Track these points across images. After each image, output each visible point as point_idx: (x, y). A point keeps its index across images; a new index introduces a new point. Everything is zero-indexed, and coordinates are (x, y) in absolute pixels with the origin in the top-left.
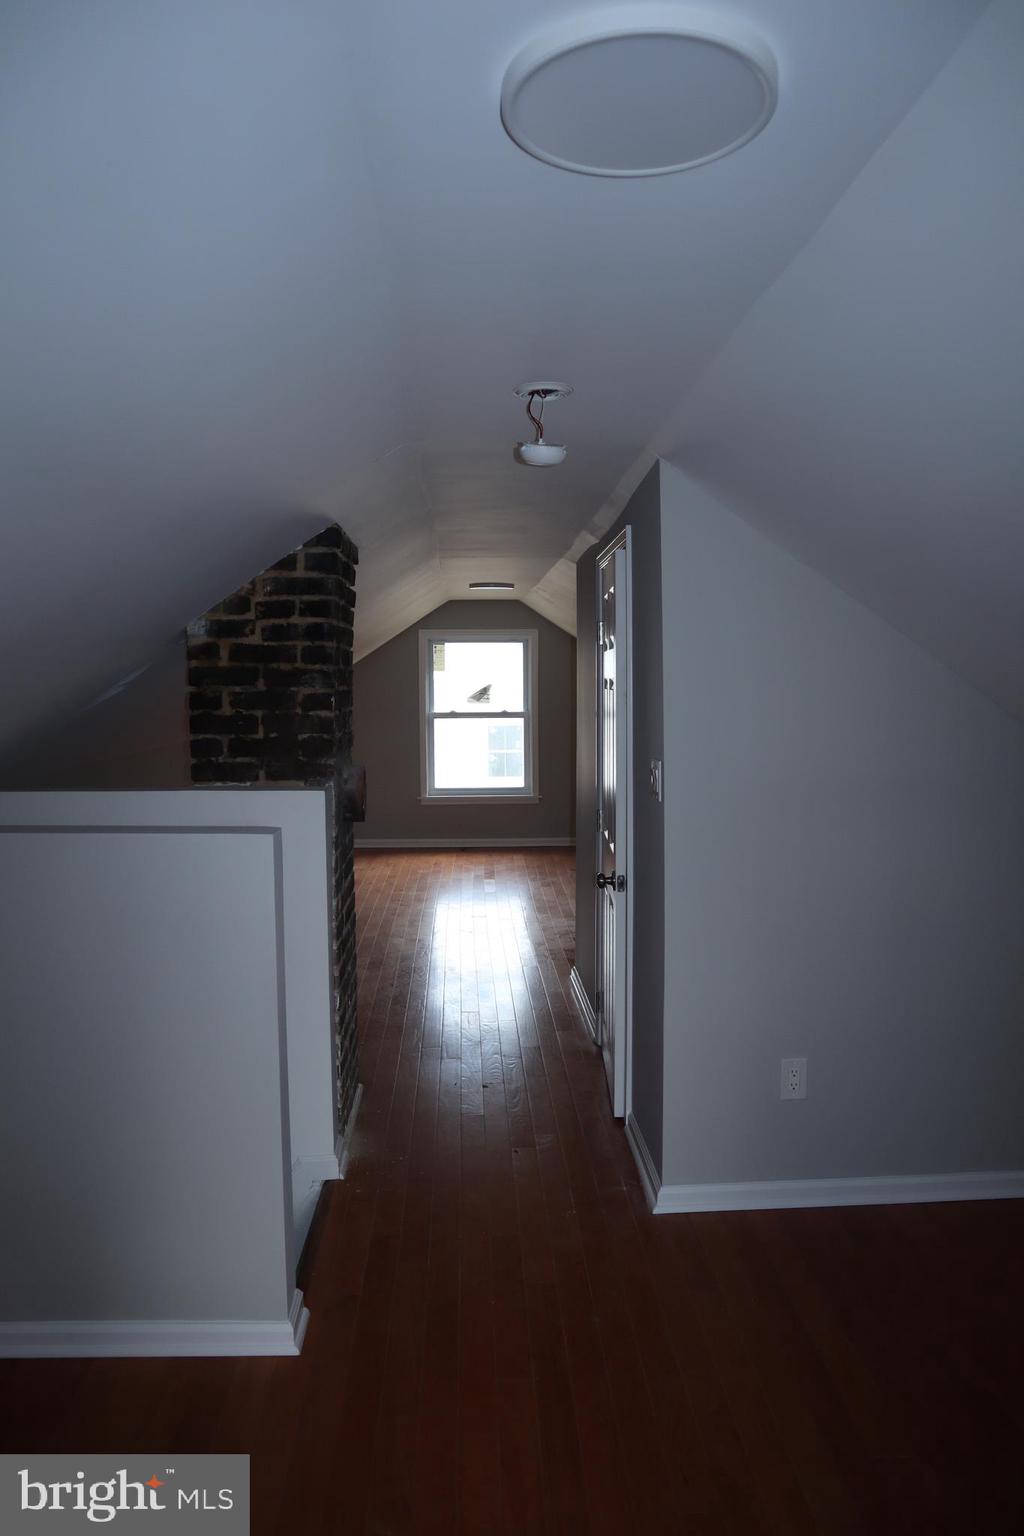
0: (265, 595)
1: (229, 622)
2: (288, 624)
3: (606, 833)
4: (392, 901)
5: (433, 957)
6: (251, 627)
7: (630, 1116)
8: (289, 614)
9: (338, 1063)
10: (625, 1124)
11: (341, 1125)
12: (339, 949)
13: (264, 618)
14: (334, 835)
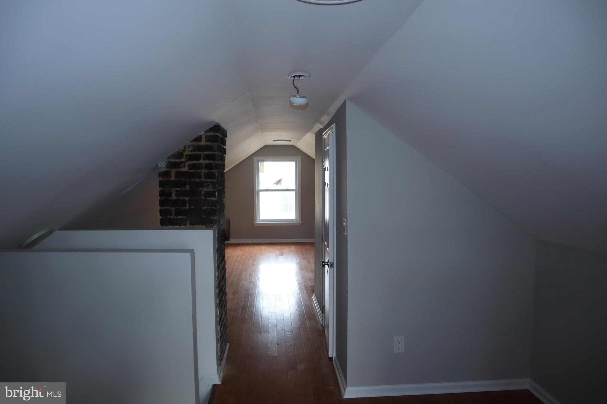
0: (189, 152)
1: (175, 162)
2: (199, 163)
3: (326, 243)
4: (243, 265)
5: (258, 289)
6: (183, 164)
7: (335, 357)
8: (199, 159)
9: (219, 337)
10: (333, 360)
11: (220, 362)
12: (219, 292)
13: (189, 161)
14: (217, 247)
